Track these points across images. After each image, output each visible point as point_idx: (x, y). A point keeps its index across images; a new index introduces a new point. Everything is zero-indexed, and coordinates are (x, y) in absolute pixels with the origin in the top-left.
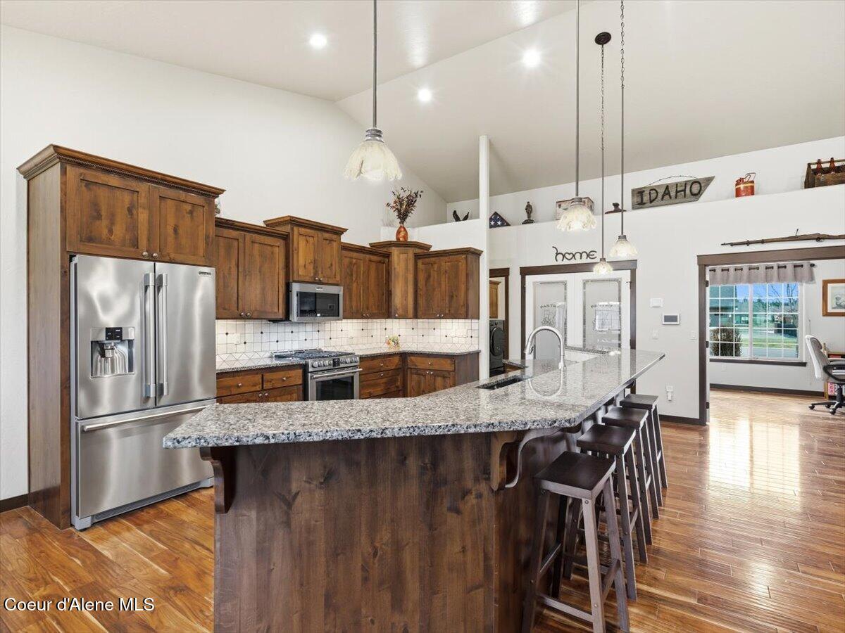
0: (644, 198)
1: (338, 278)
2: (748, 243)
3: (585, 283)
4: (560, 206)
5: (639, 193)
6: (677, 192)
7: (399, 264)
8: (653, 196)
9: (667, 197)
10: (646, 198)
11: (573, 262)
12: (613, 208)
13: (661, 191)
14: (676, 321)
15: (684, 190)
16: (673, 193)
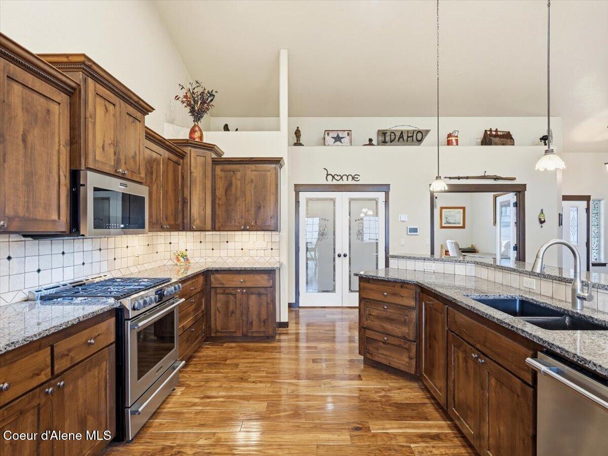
0: (386, 138)
1: (143, 175)
2: (459, 178)
3: (351, 200)
4: (328, 134)
5: (383, 133)
6: (408, 137)
7: (196, 168)
8: (393, 137)
9: (401, 139)
10: (388, 139)
11: (341, 182)
12: (368, 143)
13: (398, 134)
14: (417, 232)
15: (412, 137)
16: (405, 138)
